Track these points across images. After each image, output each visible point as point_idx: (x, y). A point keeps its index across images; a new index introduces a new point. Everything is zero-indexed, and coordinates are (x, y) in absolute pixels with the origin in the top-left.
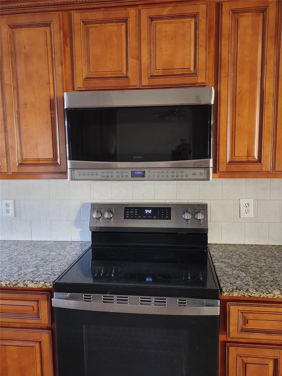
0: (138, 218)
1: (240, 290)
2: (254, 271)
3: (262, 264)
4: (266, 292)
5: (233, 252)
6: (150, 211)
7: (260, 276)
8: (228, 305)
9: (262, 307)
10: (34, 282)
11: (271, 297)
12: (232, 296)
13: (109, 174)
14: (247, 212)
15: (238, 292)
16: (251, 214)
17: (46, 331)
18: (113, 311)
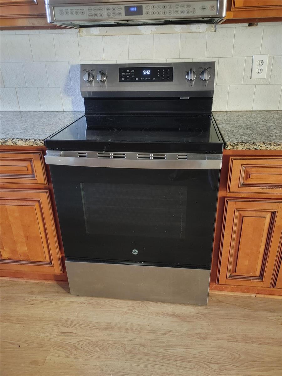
0: (135, 81)
1: (245, 144)
2: (262, 130)
3: (271, 125)
4: (274, 144)
5: (240, 116)
6: (148, 72)
7: (268, 133)
8: (231, 159)
9: (267, 160)
10: (23, 140)
11: (279, 150)
12: (237, 150)
13: (98, 12)
14: (260, 71)
15: (243, 145)
16: (264, 75)
17: (43, 190)
18: (109, 167)
